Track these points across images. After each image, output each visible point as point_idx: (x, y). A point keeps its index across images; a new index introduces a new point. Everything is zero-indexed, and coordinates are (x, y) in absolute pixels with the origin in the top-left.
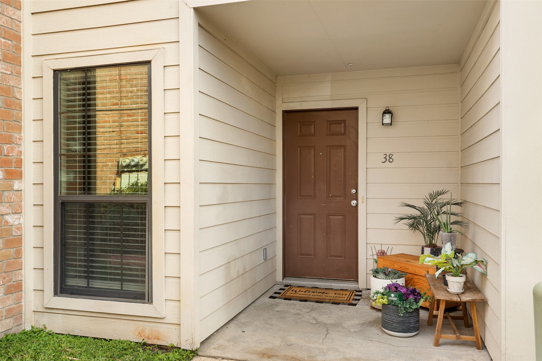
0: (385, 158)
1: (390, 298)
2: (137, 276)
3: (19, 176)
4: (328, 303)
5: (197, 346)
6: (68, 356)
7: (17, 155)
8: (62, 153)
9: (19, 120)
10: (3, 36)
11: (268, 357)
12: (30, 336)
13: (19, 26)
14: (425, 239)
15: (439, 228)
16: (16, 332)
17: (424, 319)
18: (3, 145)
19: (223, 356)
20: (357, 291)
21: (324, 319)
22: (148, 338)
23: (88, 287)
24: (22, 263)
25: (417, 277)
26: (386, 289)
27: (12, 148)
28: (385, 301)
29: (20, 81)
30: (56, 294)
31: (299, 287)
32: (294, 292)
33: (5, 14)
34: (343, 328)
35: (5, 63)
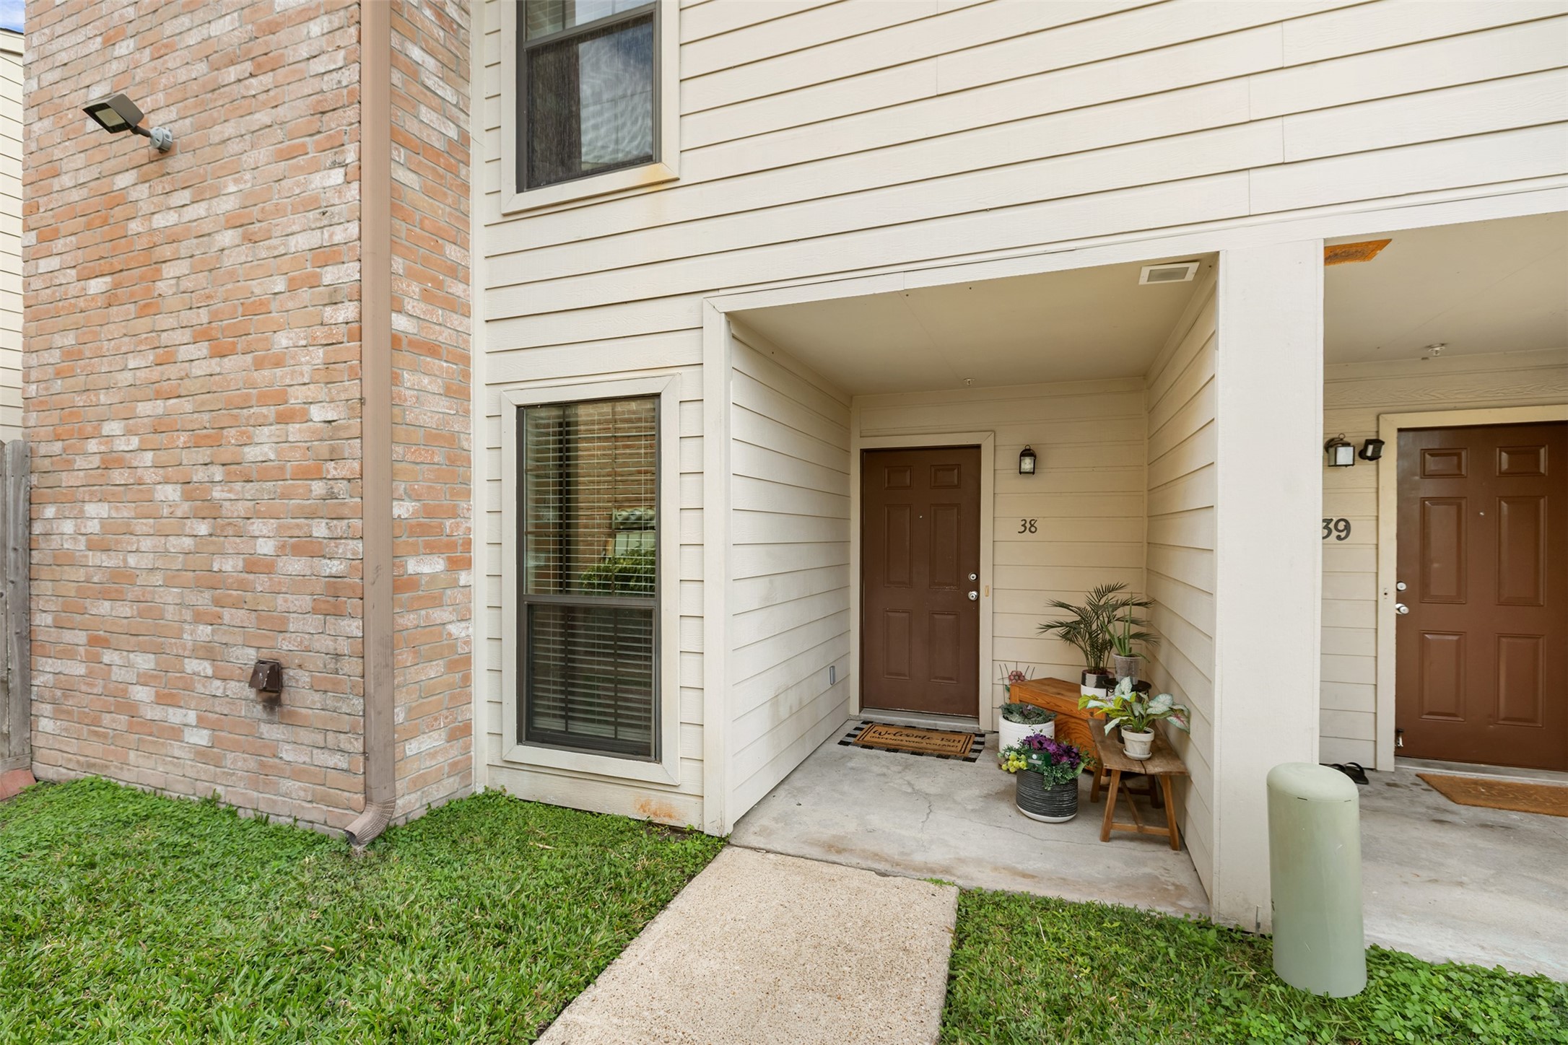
0: (1024, 525)
1: (1030, 761)
2: (639, 718)
3: (467, 564)
4: (931, 755)
5: (728, 829)
6: (537, 841)
7: (465, 534)
8: (529, 530)
9: (467, 482)
10: (445, 358)
11: (837, 852)
12: (484, 803)
13: (468, 342)
14: (1088, 659)
15: (1111, 643)
16: (464, 797)
17: (1085, 789)
18: (444, 521)
19: (769, 847)
20: (976, 735)
21: (924, 784)
22: (655, 814)
23: (566, 732)
24: (471, 693)
25: (1073, 720)
26: (1024, 744)
27: (457, 523)
28: (1022, 764)
29: (468, 424)
30: (519, 741)
31: (885, 725)
32: (877, 735)
33: (448, 325)
34: (955, 802)
35: (448, 399)
